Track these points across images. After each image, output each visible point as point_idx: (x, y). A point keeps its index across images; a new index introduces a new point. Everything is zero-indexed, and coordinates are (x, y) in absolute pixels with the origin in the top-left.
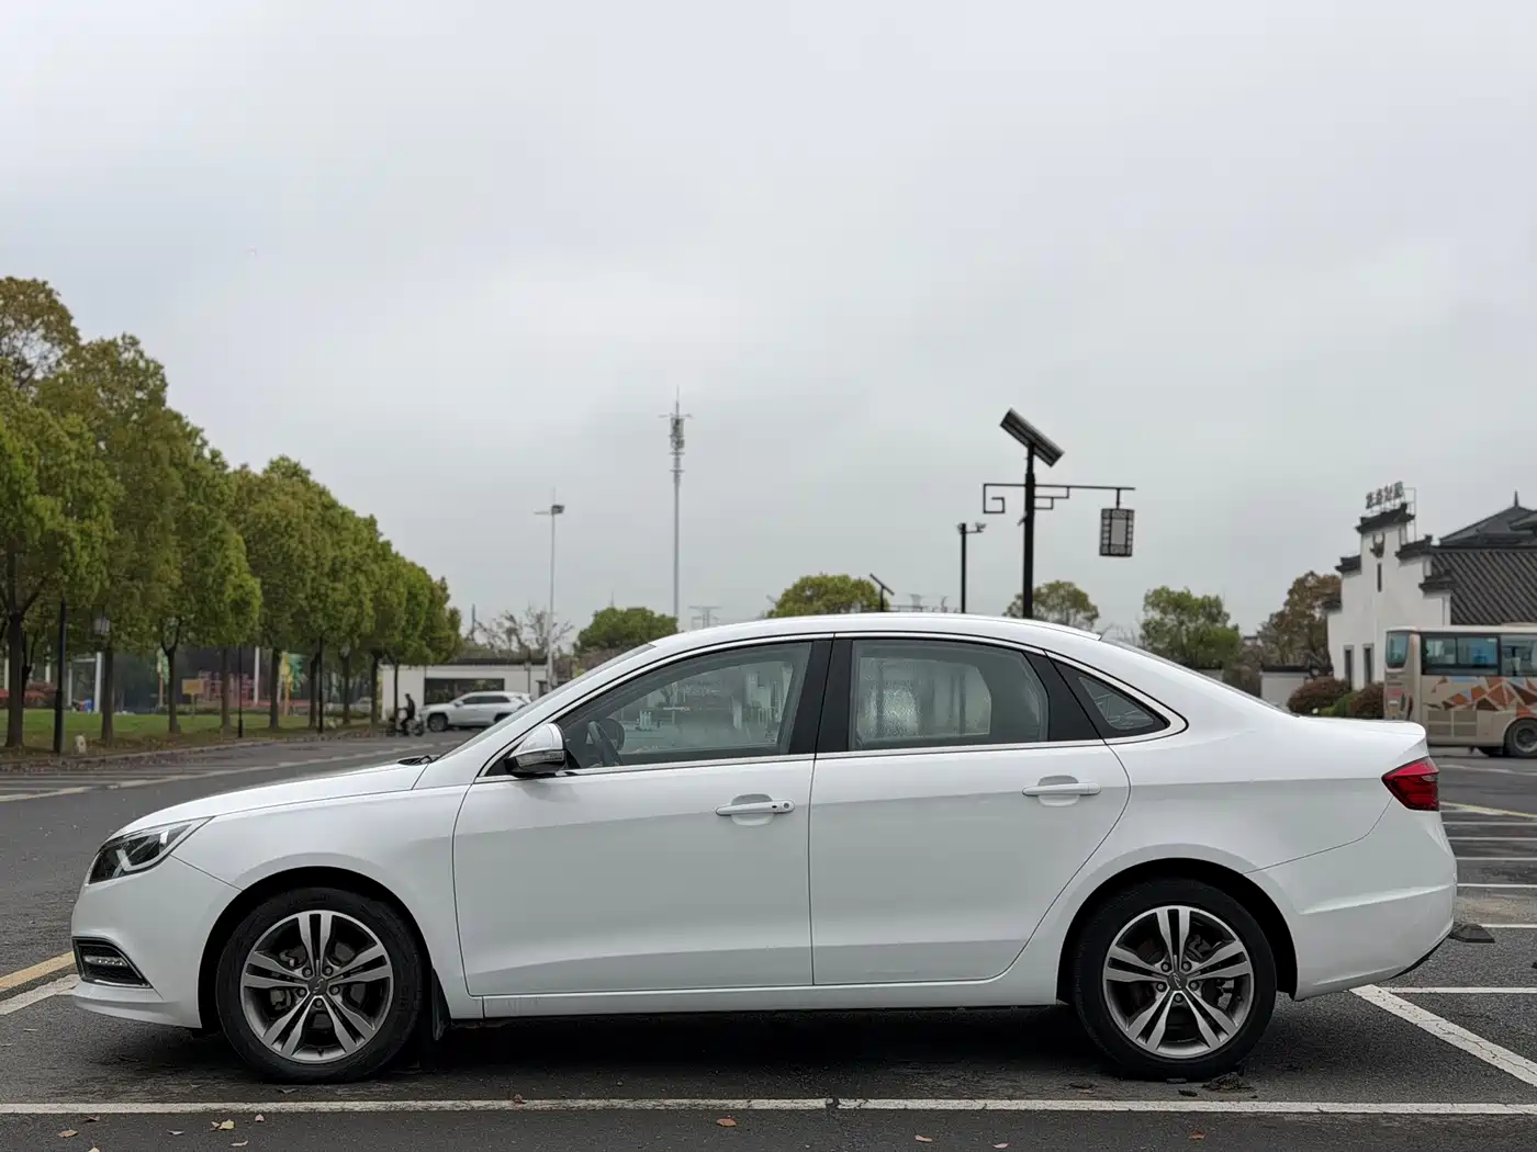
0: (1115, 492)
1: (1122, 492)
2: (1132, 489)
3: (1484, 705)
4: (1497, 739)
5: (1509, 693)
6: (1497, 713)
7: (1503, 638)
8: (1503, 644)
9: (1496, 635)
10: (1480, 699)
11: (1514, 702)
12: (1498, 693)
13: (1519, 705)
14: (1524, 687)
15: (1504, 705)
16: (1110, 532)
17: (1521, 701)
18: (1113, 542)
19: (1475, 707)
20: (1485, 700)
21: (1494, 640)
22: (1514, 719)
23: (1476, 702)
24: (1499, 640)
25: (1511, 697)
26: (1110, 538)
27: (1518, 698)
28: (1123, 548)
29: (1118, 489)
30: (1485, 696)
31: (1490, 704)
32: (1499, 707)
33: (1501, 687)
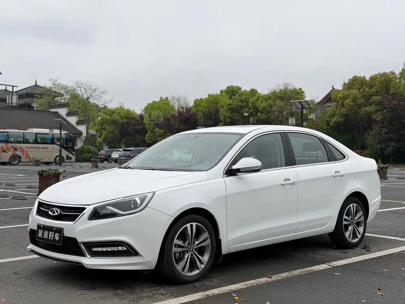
0: (12, 87)
1: (14, 87)
2: (17, 87)
3: (4, 151)
4: (7, 160)
5: (10, 147)
6: (7, 153)
7: (9, 133)
8: (9, 135)
9: (7, 132)
10: (3, 149)
11: (12, 150)
12: (7, 148)
13: (13, 151)
14: (14, 146)
15: (9, 151)
16: (12, 99)
17: (14, 150)
18: (13, 102)
19: (1, 152)
20: (4, 150)
21: (6, 134)
22: (11, 155)
23: (2, 150)
24: (8, 134)
25: (11, 149)
26: (12, 101)
27: (13, 149)
28: (16, 104)
29: (13, 86)
30: (4, 149)
31: (5, 151)
32: (8, 152)
33: (8, 146)
